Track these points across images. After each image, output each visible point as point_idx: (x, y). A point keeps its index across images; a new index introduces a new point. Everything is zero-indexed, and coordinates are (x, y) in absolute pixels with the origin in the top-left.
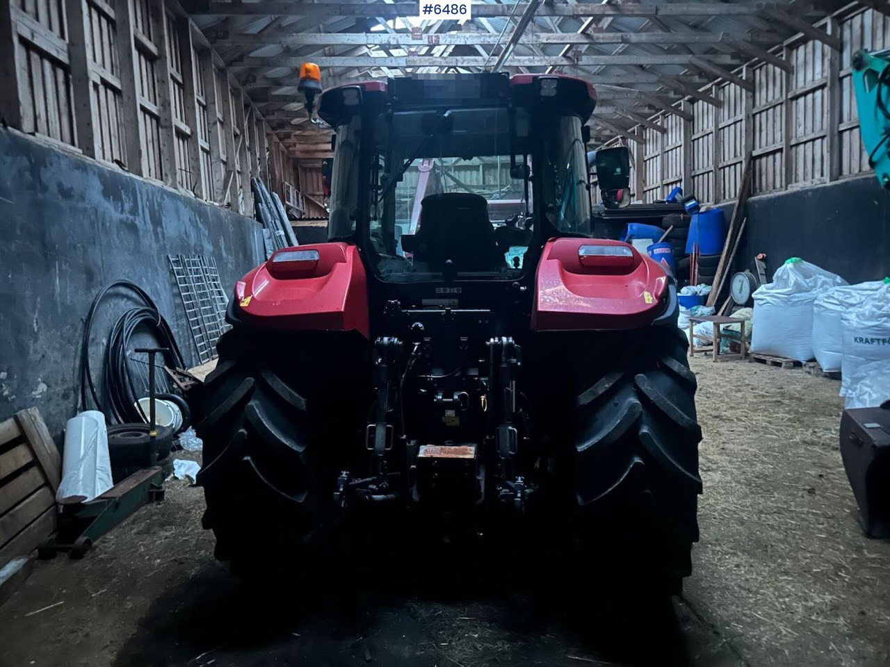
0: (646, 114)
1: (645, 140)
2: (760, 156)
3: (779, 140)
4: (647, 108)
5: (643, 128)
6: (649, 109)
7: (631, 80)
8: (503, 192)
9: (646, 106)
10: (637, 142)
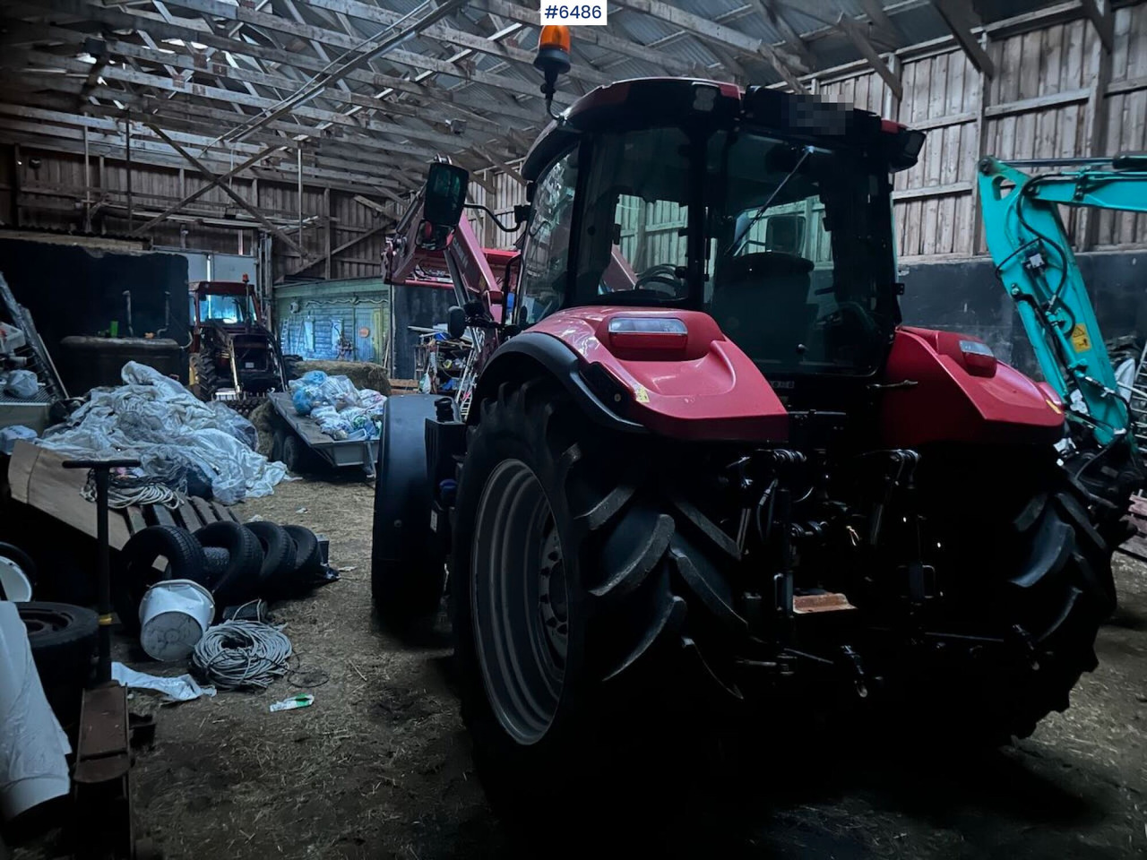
0: (506, 157)
1: (496, 189)
2: (654, 233)
3: (677, 218)
4: (507, 151)
5: (494, 173)
6: (510, 151)
7: (495, 108)
8: (305, 224)
9: (506, 147)
10: (487, 190)
